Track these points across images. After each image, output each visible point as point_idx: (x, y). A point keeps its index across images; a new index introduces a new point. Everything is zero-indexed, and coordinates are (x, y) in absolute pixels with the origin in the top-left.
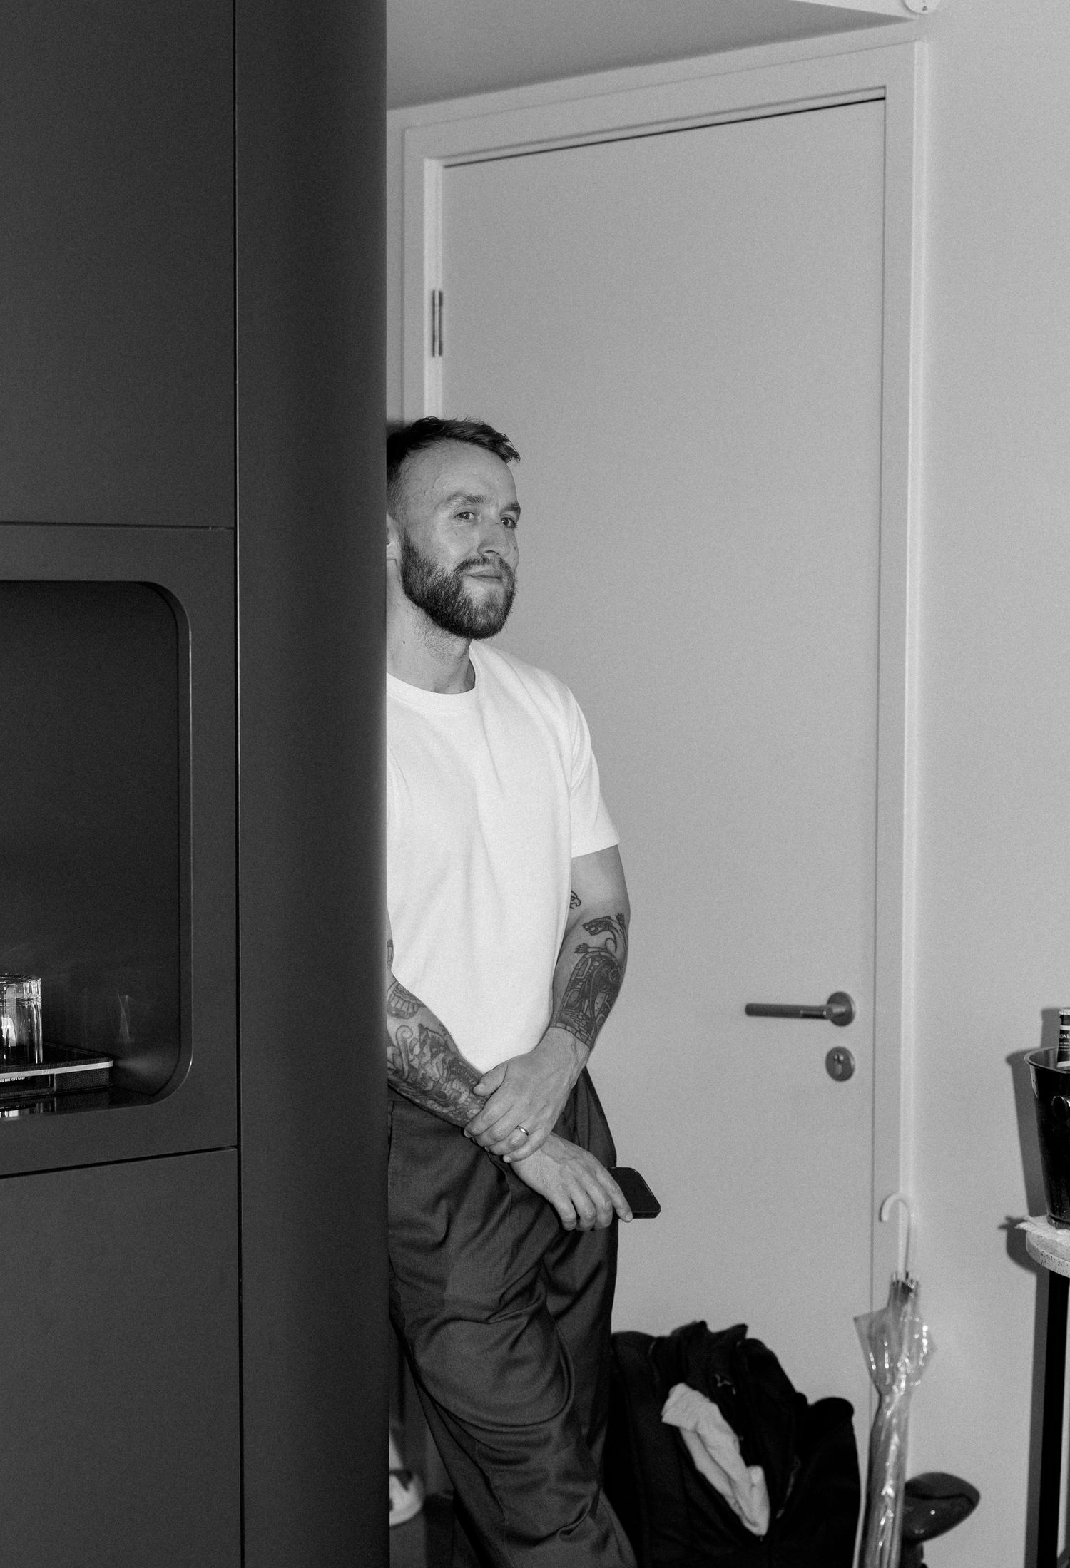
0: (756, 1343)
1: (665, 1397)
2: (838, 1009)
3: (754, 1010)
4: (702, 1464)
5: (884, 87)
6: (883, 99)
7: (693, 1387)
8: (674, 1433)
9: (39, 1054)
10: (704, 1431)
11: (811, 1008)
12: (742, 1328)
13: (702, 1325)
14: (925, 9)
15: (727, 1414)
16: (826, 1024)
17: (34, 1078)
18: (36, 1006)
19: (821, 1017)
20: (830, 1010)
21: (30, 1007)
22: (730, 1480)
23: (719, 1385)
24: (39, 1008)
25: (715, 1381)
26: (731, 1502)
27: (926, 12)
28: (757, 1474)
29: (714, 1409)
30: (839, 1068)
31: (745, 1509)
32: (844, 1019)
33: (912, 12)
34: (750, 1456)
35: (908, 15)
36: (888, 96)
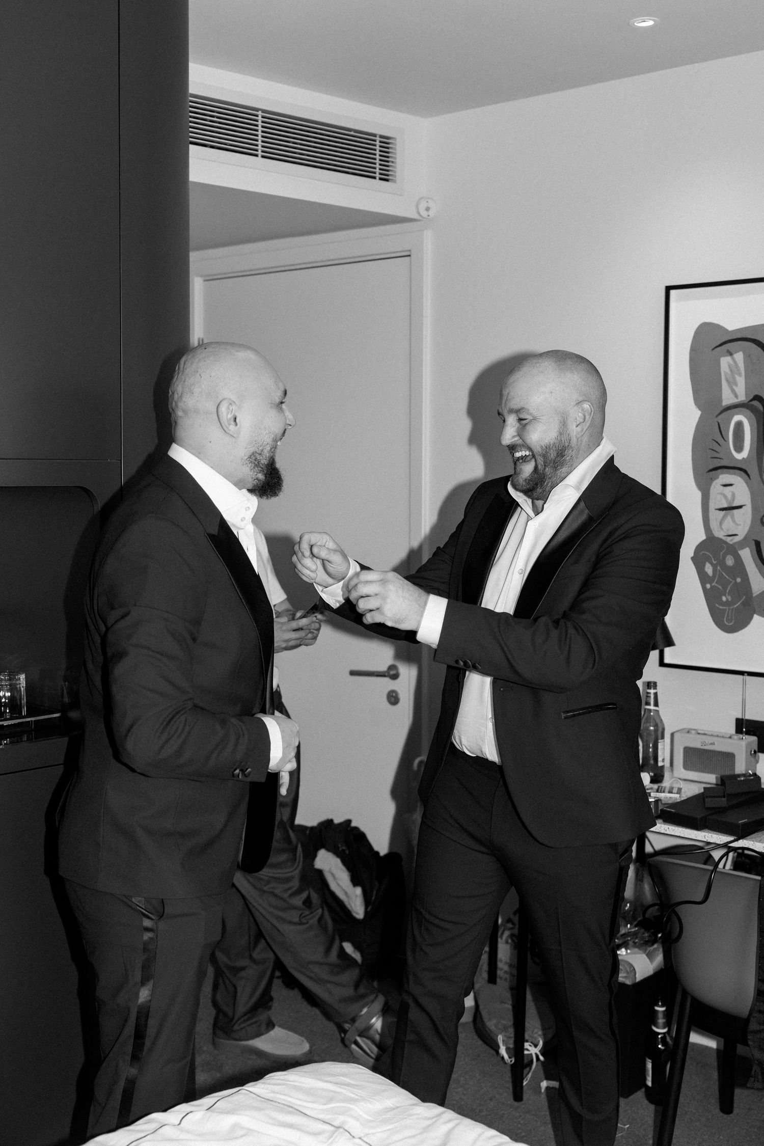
0: (356, 829)
1: (315, 856)
2: (392, 672)
3: (353, 673)
4: (333, 886)
5: (410, 251)
6: (409, 256)
7: (328, 850)
8: (320, 872)
9: (24, 712)
10: (334, 871)
11: (379, 672)
12: (349, 821)
13: (331, 821)
14: (428, 216)
15: (344, 863)
16: (387, 679)
17: (22, 722)
18: (23, 687)
19: (385, 676)
20: (389, 673)
21: (20, 687)
22: (346, 893)
23: (340, 849)
24: (24, 687)
25: (338, 848)
26: (347, 903)
27: (428, 217)
28: (359, 890)
29: (338, 861)
30: (393, 700)
31: (353, 907)
32: (395, 677)
33: (424, 218)
34: (355, 881)
35: (420, 218)
36: (412, 255)
